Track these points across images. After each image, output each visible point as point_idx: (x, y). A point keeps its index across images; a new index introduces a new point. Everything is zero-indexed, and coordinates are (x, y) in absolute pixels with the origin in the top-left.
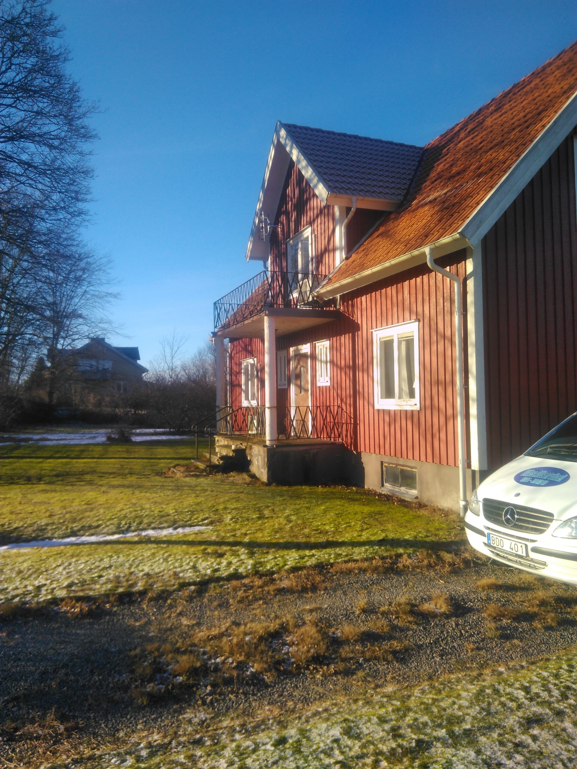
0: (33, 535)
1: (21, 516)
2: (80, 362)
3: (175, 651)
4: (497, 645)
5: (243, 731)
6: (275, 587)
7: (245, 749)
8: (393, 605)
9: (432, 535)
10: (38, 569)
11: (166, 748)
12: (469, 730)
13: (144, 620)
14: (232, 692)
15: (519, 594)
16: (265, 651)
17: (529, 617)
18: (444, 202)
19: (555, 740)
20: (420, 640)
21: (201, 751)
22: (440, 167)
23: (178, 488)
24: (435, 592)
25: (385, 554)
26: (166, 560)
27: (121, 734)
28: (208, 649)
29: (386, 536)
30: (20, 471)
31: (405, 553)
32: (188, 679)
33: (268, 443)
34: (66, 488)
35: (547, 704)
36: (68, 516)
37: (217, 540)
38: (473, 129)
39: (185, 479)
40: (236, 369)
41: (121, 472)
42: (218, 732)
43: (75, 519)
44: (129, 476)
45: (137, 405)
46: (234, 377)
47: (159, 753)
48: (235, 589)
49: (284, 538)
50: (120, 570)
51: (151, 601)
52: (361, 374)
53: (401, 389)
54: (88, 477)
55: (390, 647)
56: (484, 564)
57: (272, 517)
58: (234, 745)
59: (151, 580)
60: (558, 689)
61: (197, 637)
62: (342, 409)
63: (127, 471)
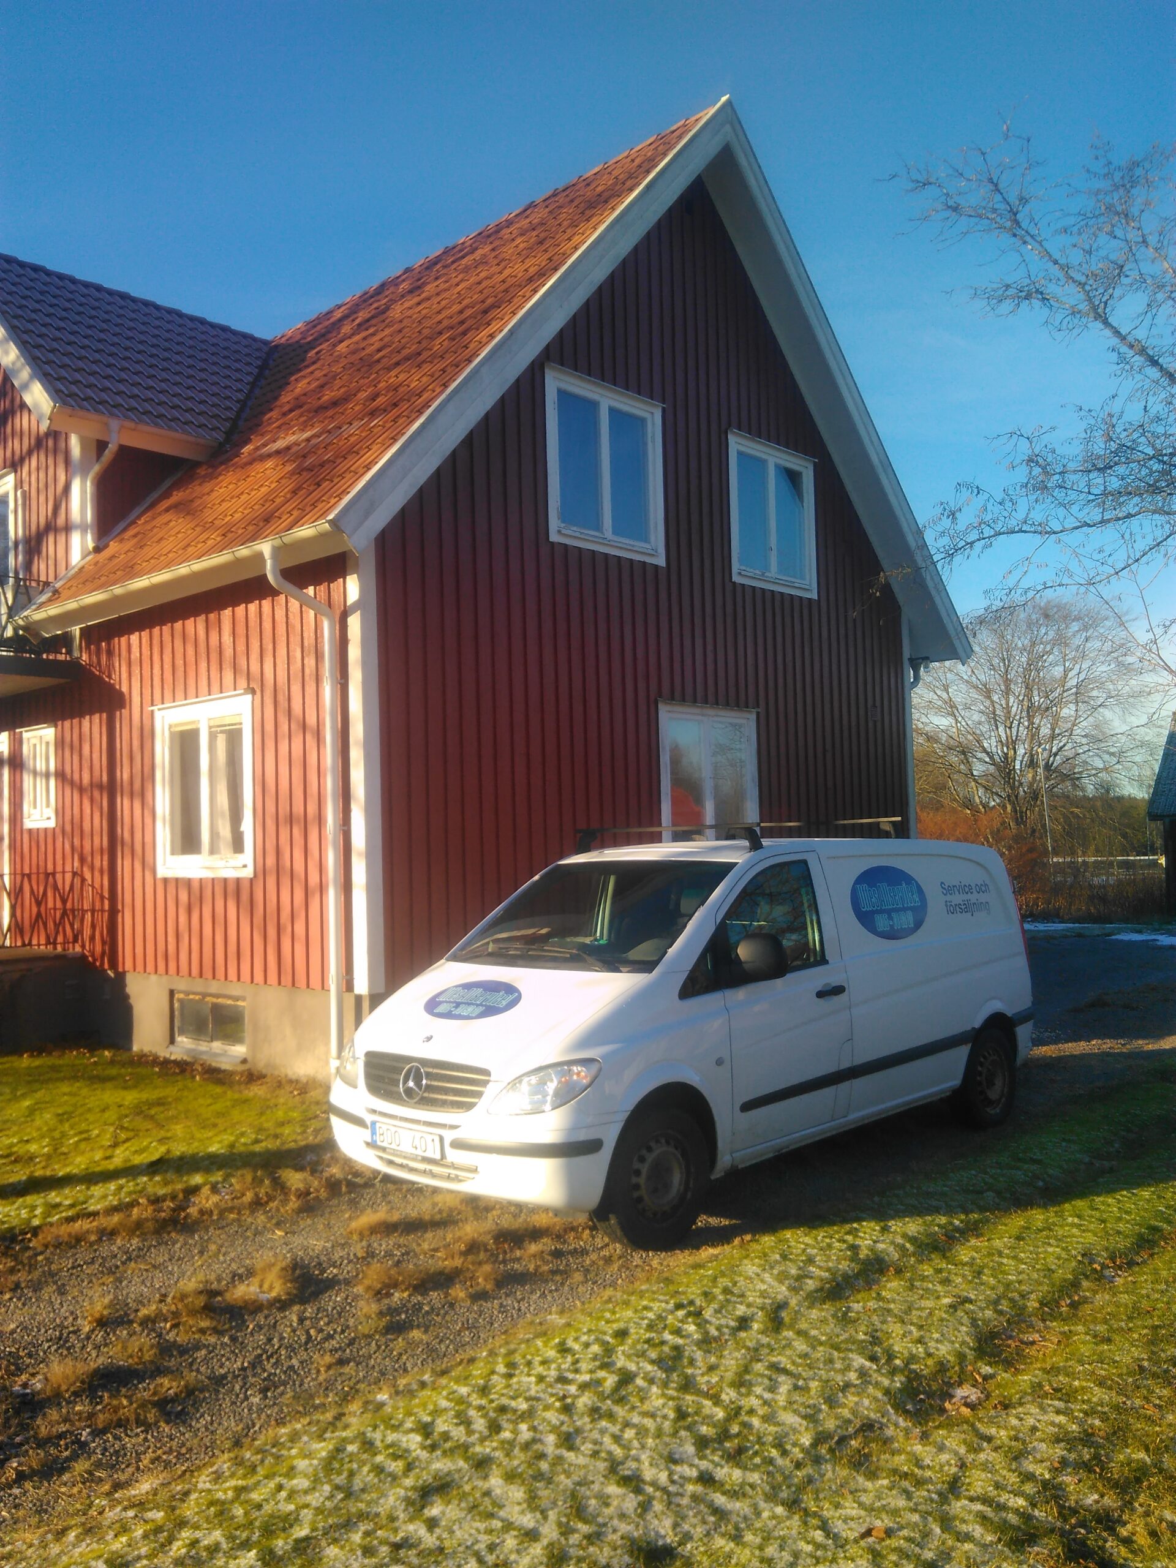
4: (379, 1347)
8: (169, 1300)
9: (267, 1137)
12: (307, 1539)
15: (429, 1235)
17: (443, 1280)
18: (304, 456)
19: (469, 1517)
20: (222, 1366)
22: (301, 385)
24: (262, 1258)
25: (161, 1192)
29: (168, 1151)
31: (205, 1184)
35: (463, 1449)
38: (368, 320)
52: (126, 802)
53: (214, 835)
55: (155, 1394)
56: (369, 1184)
60: (484, 1416)
62: (83, 880)
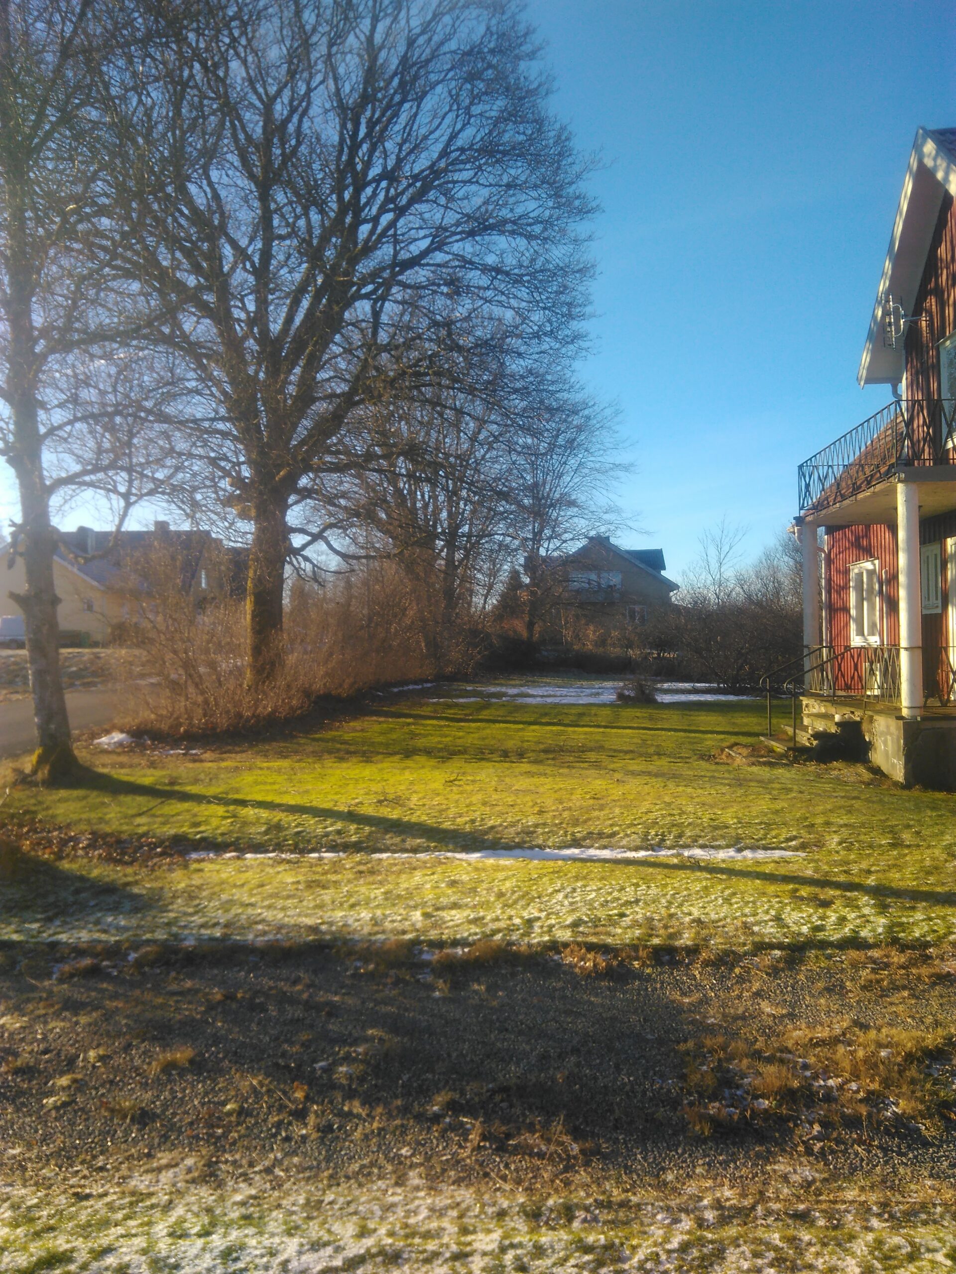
0: (517, 840)
1: (498, 808)
2: (574, 575)
3: (753, 1054)
5: (886, 1216)
6: (932, 971)
7: (893, 1251)
10: (527, 893)
11: (748, 1216)
13: (696, 996)
14: (860, 1142)
16: (920, 1080)
21: (810, 1233)
23: (740, 782)
26: (727, 900)
27: (670, 1177)
28: (812, 1060)
30: (492, 743)
32: (779, 1106)
33: (905, 712)
34: (561, 771)
36: (566, 814)
37: (816, 876)
39: (749, 769)
40: (837, 579)
41: (642, 750)
42: (837, 1206)
43: (577, 820)
44: (656, 757)
45: (662, 645)
46: (834, 596)
47: (735, 1222)
48: (855, 965)
49: (943, 884)
50: (652, 907)
51: (707, 966)
54: (592, 756)
57: (918, 846)
58: (870, 1237)
59: (704, 932)
61: (792, 1038)
63: (651, 750)
